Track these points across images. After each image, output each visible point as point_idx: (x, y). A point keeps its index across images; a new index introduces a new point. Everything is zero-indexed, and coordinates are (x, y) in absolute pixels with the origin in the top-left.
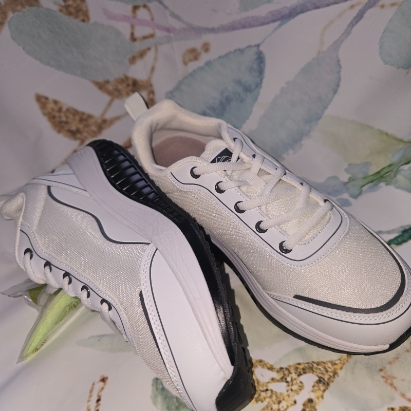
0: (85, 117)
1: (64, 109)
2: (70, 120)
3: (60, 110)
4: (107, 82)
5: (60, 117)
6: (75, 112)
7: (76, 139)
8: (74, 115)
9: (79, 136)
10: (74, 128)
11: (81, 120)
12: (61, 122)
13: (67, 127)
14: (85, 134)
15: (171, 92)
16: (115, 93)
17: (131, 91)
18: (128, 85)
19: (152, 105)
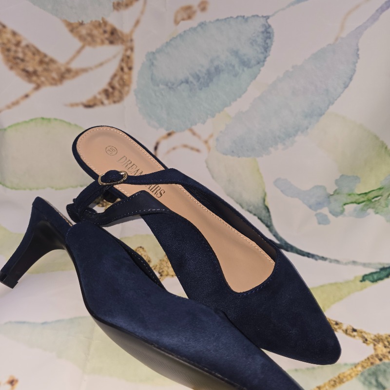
0: (47, 60)
1: (23, 44)
2: (27, 58)
3: (18, 44)
4: (82, 24)
5: (16, 52)
6: (36, 52)
7: (30, 81)
8: (34, 54)
9: (34, 78)
10: (30, 69)
11: (41, 62)
12: (16, 58)
13: (22, 66)
14: (43, 79)
15: (153, 53)
16: (88, 39)
17: (107, 39)
18: (105, 32)
19: (127, 63)
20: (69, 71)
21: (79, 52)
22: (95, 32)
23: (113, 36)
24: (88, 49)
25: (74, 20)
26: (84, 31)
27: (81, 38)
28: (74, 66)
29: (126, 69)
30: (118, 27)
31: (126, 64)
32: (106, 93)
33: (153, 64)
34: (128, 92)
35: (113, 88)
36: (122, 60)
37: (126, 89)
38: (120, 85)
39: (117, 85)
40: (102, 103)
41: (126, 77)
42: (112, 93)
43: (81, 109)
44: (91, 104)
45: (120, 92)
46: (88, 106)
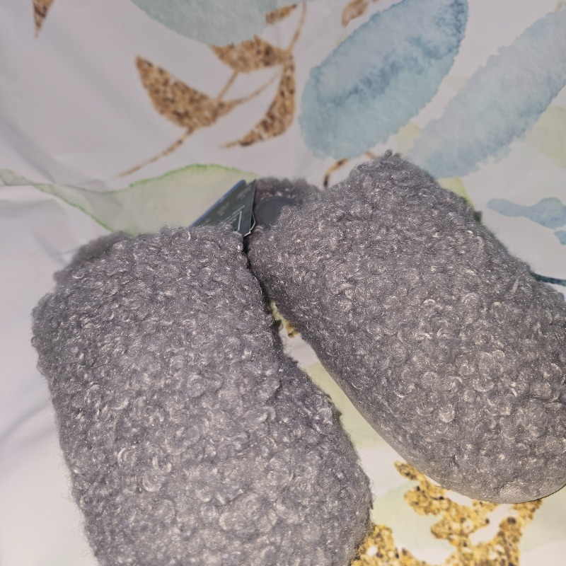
0: (197, 97)
4: (232, 47)
5: (165, 92)
9: (186, 120)
10: (181, 110)
11: (192, 100)
14: (195, 120)
15: (318, 68)
16: (240, 65)
17: (262, 61)
18: (259, 52)
19: (288, 86)
20: (221, 105)
21: (231, 81)
22: (248, 55)
23: (268, 56)
24: (242, 77)
25: (223, 44)
26: (234, 55)
27: (233, 64)
28: (227, 99)
29: (287, 94)
30: (274, 43)
31: (287, 88)
32: (265, 125)
33: (318, 81)
34: (291, 121)
35: (272, 117)
36: (282, 83)
37: (288, 117)
38: (281, 113)
39: (277, 114)
40: (261, 138)
41: (287, 103)
42: (272, 125)
43: (238, 148)
44: (249, 140)
45: (281, 122)
46: (246, 143)
